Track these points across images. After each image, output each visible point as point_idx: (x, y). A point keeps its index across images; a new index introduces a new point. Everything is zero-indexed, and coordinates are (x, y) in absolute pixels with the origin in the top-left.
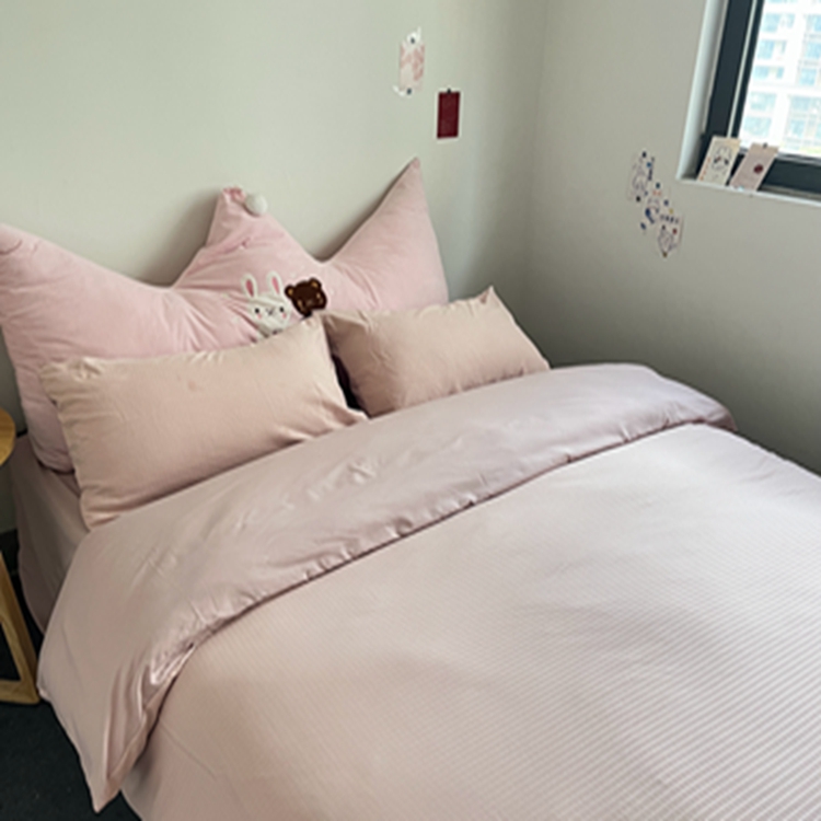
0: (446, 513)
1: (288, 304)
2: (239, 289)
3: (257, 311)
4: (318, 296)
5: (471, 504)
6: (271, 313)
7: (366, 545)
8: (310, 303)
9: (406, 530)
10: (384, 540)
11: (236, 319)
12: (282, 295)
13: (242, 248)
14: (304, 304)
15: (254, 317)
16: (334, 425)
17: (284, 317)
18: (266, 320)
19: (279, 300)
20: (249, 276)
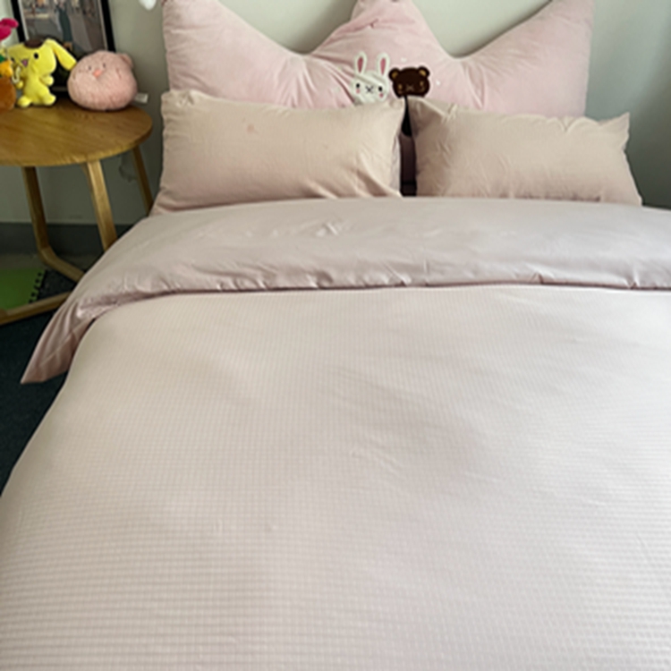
0: (372, 283)
1: (388, 86)
2: (351, 65)
3: (358, 86)
4: (422, 84)
5: (402, 285)
6: (369, 90)
7: (282, 283)
8: (410, 88)
9: (326, 284)
10: (301, 285)
12: (386, 76)
13: (369, 27)
14: (404, 88)
15: (353, 91)
16: (363, 193)
17: (382, 95)
18: (363, 96)
19: (380, 79)
20: (363, 54)
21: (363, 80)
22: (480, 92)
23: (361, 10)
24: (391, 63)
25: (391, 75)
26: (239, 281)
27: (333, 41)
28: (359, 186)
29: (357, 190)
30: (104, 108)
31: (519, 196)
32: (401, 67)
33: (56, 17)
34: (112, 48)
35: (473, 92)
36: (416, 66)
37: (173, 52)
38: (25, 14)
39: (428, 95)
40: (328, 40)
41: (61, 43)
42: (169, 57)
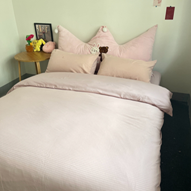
1: (98, 50)
2: (92, 45)
3: (92, 50)
4: (106, 50)
5: (70, 90)
6: (94, 51)
8: (103, 51)
9: (56, 88)
12: (98, 48)
13: (98, 38)
14: (102, 51)
17: (97, 52)
18: (93, 52)
19: (97, 49)
20: (95, 43)
21: (94, 49)
22: (120, 53)
24: (100, 45)
25: (99, 48)
32: (102, 46)
33: (43, 34)
35: (118, 53)
36: (106, 46)
38: (38, 34)
39: (107, 53)
40: (91, 40)
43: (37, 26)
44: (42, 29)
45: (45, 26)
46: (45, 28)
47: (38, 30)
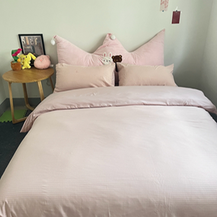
0: (103, 106)
1: (112, 60)
2: (103, 55)
3: (104, 60)
4: (120, 59)
5: (110, 106)
6: (107, 61)
7: (82, 106)
8: (117, 60)
9: (92, 106)
10: (86, 107)
11: (99, 62)
13: (107, 47)
14: (116, 60)
16: (104, 86)
17: (110, 62)
18: (105, 63)
19: (109, 59)
20: (105, 53)
22: (135, 60)
23: (105, 43)
24: (112, 54)
25: (112, 57)
26: (71, 107)
27: (98, 50)
28: (103, 84)
29: (103, 85)
30: (42, 68)
31: (143, 85)
32: (115, 55)
33: (31, 48)
34: (45, 54)
35: (133, 60)
36: (119, 55)
37: (59, 55)
38: (24, 47)
39: (122, 62)
40: (97, 50)
41: (32, 53)
42: (58, 56)
43: (22, 38)
44: (30, 41)
45: (33, 38)
46: (34, 40)
47: (25, 42)
